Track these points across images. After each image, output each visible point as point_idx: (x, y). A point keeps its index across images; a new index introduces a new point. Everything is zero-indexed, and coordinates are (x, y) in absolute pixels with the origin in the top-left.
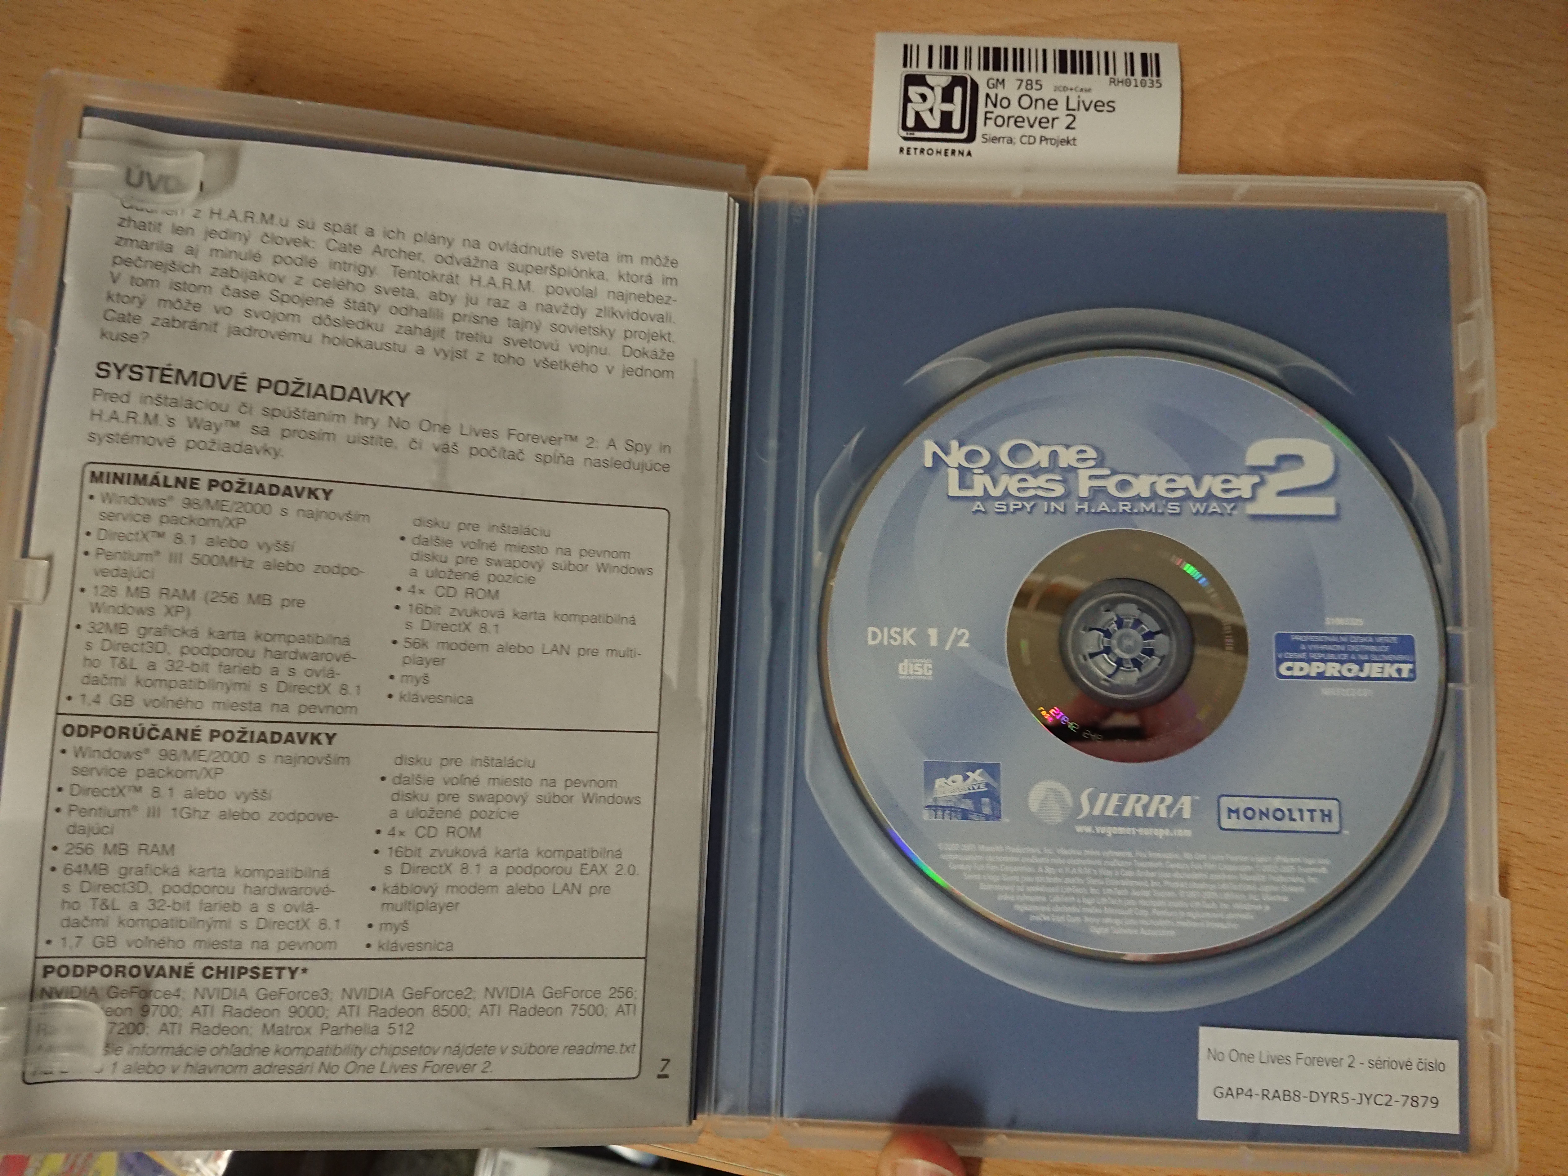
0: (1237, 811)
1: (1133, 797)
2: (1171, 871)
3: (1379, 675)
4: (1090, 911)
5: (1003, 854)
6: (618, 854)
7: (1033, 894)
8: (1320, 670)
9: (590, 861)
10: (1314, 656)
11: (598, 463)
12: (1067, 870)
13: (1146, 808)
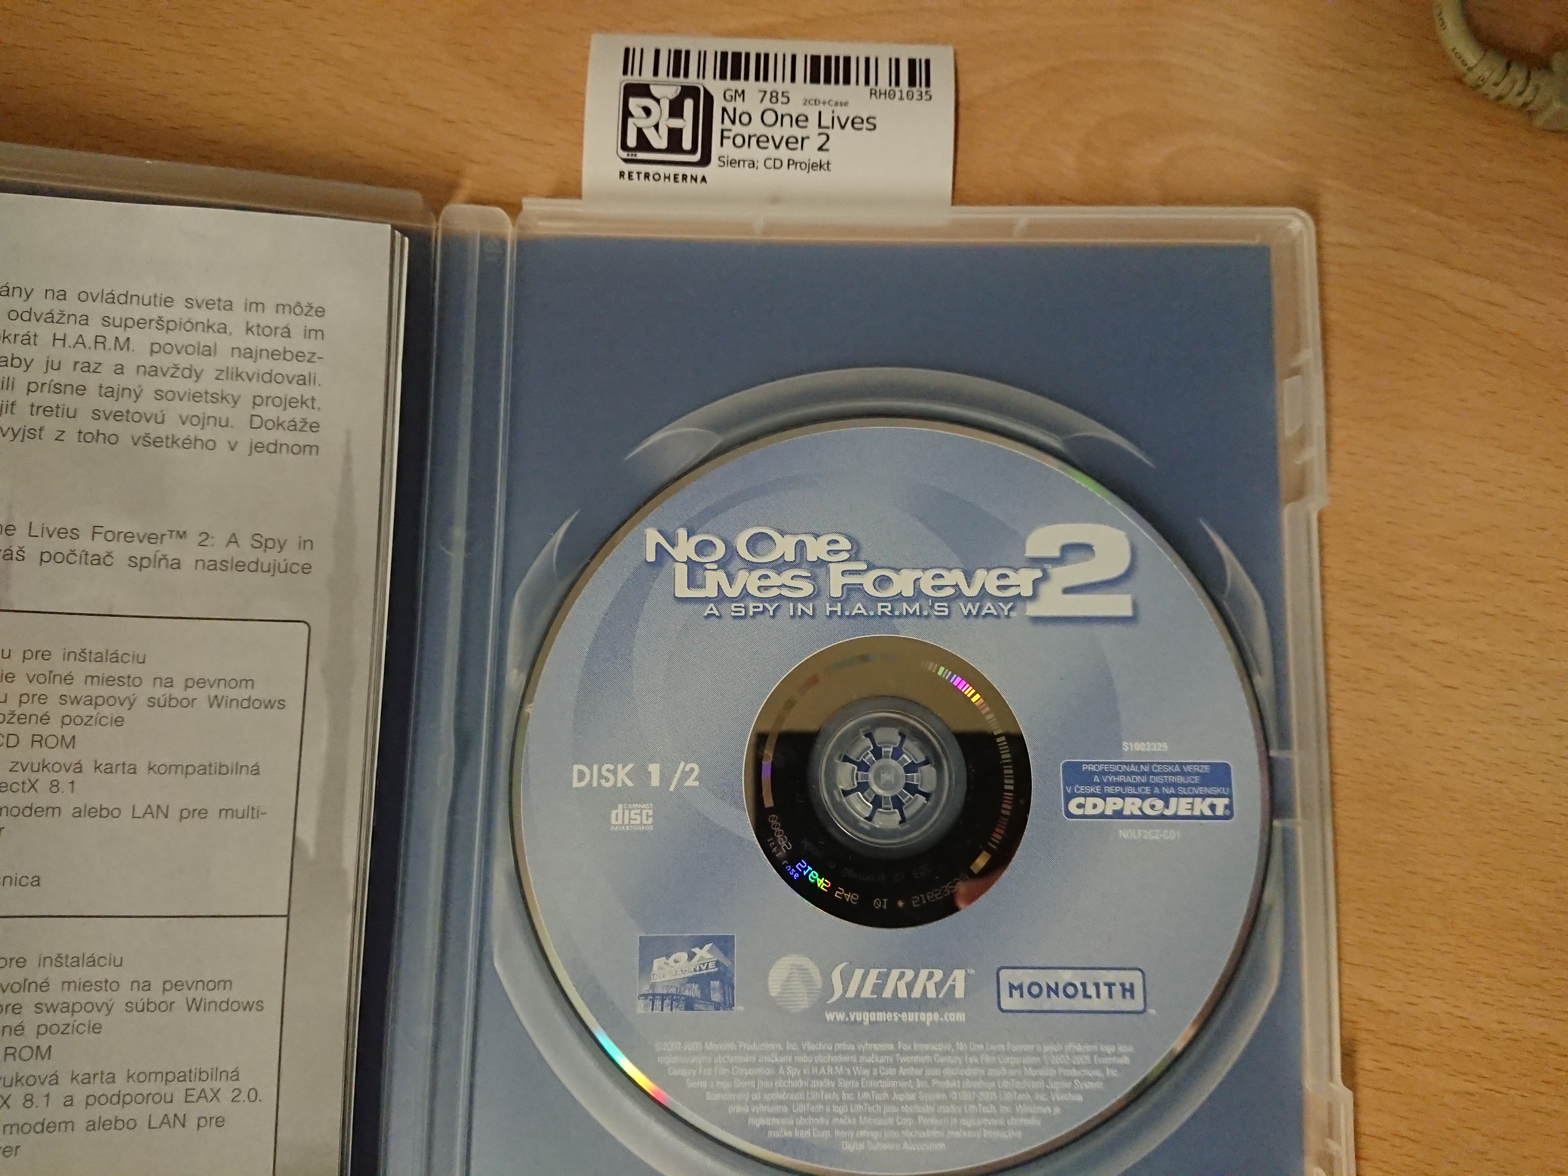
0: (1020, 987)
1: (895, 973)
2: (941, 1066)
3: (1189, 813)
4: (842, 1121)
5: (733, 1053)
6: (235, 1075)
7: (772, 1103)
8: (1118, 808)
9: (198, 1086)
10: (1109, 790)
11: (213, 566)
12: (815, 1070)
13: (910, 986)
